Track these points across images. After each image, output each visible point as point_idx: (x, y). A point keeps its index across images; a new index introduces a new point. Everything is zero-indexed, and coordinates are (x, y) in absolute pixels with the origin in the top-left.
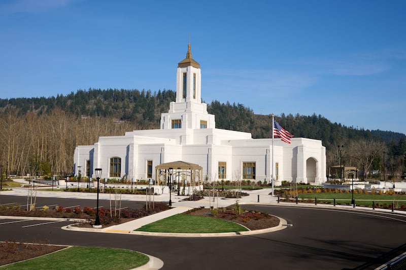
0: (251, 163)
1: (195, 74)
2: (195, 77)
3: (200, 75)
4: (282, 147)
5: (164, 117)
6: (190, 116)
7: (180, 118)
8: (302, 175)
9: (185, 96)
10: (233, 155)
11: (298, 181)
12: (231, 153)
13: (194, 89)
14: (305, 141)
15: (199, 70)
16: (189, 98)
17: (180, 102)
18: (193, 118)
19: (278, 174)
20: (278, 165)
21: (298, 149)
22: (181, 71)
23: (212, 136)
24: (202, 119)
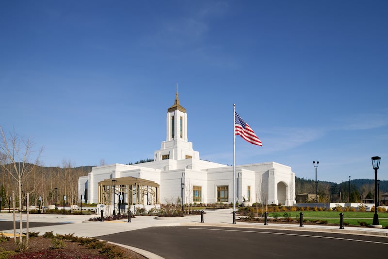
0: (224, 187)
1: (181, 117)
2: (181, 120)
3: (186, 119)
4: (254, 172)
5: (156, 155)
6: (176, 151)
7: (168, 153)
8: (273, 197)
9: (173, 136)
10: (208, 181)
11: (269, 203)
12: (206, 179)
13: (181, 130)
14: (276, 166)
15: (186, 114)
16: (176, 137)
17: (170, 140)
18: (179, 152)
19: (250, 197)
20: (250, 189)
21: (270, 173)
22: (170, 115)
23: (192, 165)
24: (187, 154)
